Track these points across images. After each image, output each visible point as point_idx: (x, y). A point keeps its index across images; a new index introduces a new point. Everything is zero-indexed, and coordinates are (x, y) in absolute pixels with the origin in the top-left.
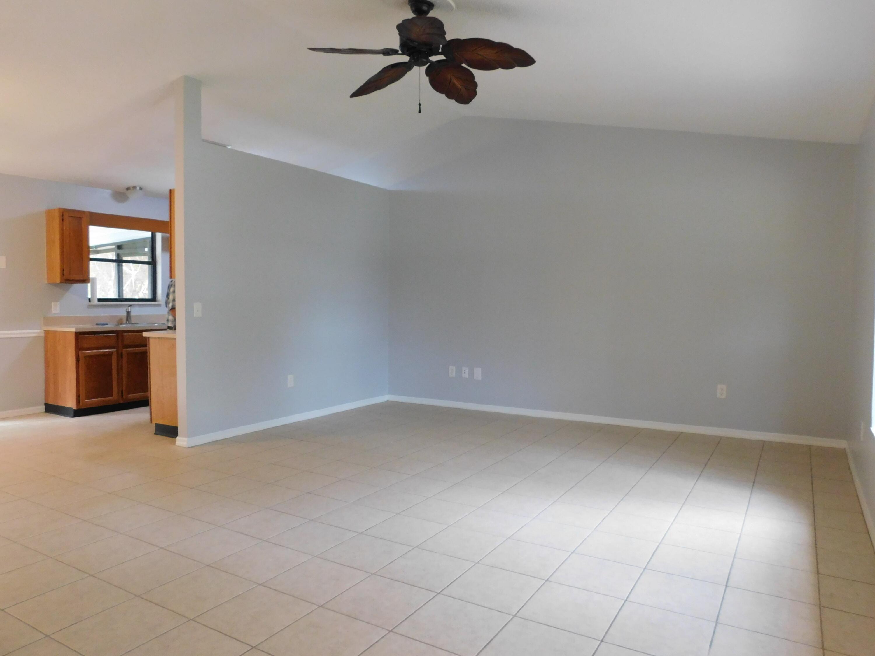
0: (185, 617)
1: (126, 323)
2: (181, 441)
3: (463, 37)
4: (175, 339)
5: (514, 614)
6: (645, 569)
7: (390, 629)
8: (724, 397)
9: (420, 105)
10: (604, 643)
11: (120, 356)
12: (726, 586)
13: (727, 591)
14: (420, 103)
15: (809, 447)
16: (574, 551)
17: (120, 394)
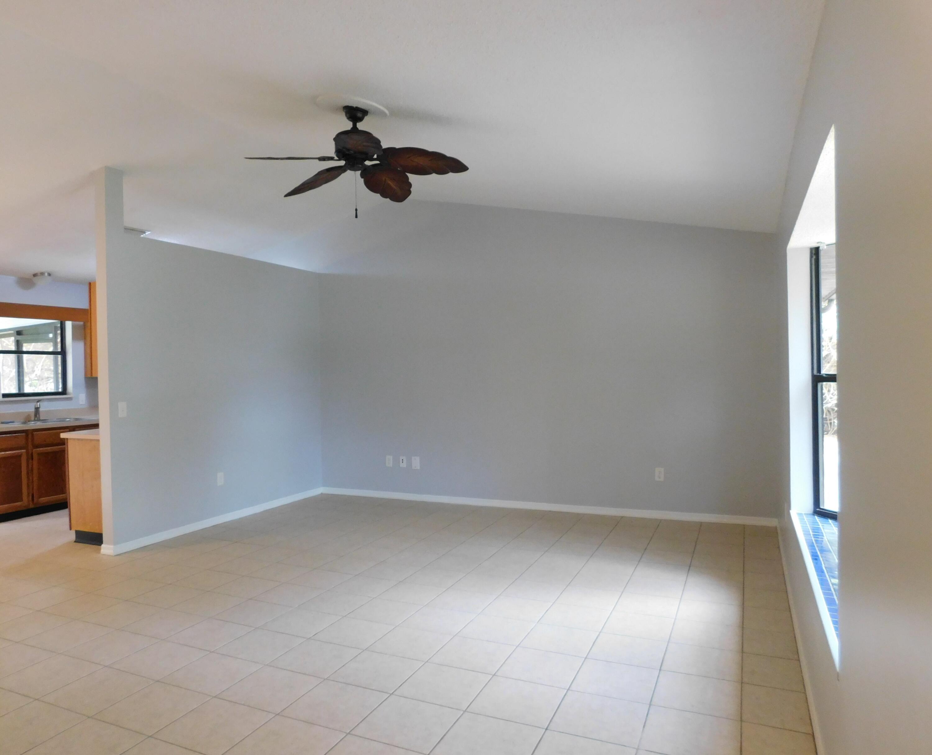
0: (144, 734)
1: (35, 420)
2: (106, 549)
3: (398, 146)
4: (98, 440)
5: (464, 710)
6: (586, 658)
7: (348, 732)
8: (662, 479)
9: (356, 210)
10: (549, 731)
11: (30, 457)
12: (660, 670)
13: (660, 675)
14: (357, 208)
15: (744, 526)
16: (519, 645)
17: (31, 497)
